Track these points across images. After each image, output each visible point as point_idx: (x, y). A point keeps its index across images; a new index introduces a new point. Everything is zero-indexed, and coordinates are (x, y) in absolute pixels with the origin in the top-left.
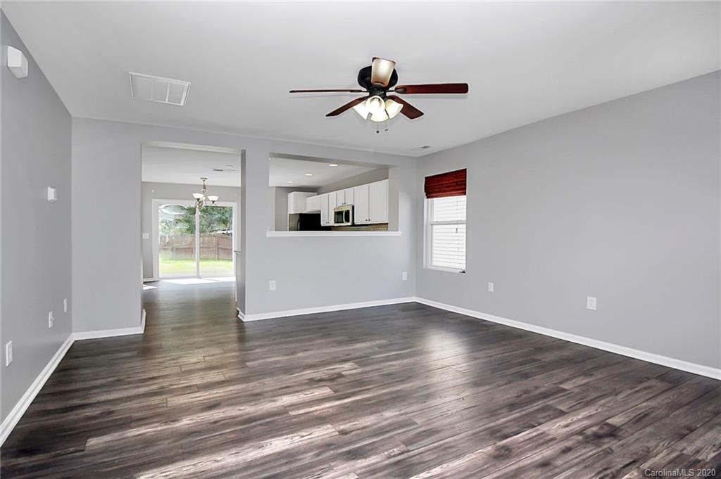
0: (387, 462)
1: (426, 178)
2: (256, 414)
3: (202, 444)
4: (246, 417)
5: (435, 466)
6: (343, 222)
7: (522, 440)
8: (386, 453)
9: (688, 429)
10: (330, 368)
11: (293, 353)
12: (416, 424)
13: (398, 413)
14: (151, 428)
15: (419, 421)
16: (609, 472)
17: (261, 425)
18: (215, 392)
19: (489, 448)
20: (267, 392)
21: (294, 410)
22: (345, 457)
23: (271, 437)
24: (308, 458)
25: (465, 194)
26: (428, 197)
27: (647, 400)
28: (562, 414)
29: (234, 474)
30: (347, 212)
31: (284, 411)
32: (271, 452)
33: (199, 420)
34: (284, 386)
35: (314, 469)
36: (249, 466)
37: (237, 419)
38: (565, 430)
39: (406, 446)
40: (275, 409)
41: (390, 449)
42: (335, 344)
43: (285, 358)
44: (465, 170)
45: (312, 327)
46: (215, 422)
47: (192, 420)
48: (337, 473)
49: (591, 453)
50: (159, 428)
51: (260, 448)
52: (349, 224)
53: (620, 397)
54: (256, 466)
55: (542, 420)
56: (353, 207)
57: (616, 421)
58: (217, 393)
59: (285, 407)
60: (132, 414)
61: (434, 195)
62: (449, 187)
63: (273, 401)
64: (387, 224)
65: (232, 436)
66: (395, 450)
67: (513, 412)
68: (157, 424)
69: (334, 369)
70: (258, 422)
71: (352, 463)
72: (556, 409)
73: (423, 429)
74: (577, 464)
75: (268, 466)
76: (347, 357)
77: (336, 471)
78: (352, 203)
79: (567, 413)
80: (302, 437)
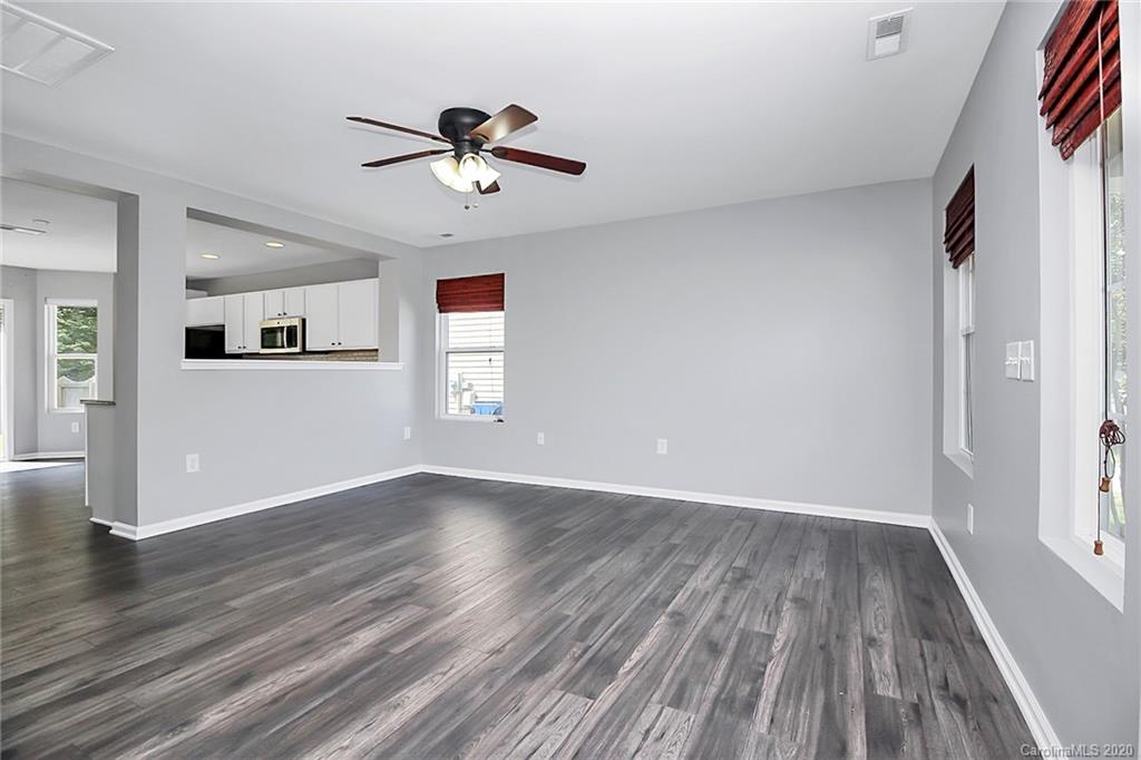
0: (579, 665)
1: (439, 281)
2: (336, 669)
3: (289, 737)
4: (324, 677)
5: (630, 652)
6: (283, 347)
7: (682, 601)
8: (568, 657)
9: (792, 557)
10: (389, 579)
11: (302, 572)
12: (568, 616)
13: (537, 611)
14: (150, 748)
15: (571, 612)
16: (769, 608)
17: (362, 679)
18: (218, 659)
19: (663, 618)
20: (320, 634)
21: (393, 645)
22: (526, 676)
23: (399, 689)
24: (480, 695)
25: (502, 309)
26: (440, 312)
27: (747, 539)
28: (694, 568)
29: (395, 753)
30: (291, 331)
31: (379, 650)
32: (420, 707)
33: (237, 706)
34: (342, 619)
35: (503, 704)
36: (405, 734)
37: (312, 684)
38: (709, 582)
39: (582, 641)
40: (361, 654)
41: (568, 652)
42: (362, 547)
43: (296, 581)
44: (503, 275)
45: (293, 528)
46: (275, 701)
47: (223, 711)
48: (535, 696)
49: (744, 598)
50: (168, 744)
51: (395, 708)
52: (297, 350)
53: (725, 540)
54: (416, 731)
55: (684, 578)
56: (304, 321)
57: (739, 563)
58: (223, 661)
59: (377, 646)
60: (73, 741)
61: (453, 307)
62: (476, 297)
63: (346, 644)
64: (377, 350)
65: (331, 708)
66: (574, 650)
67: (652, 577)
68: (155, 739)
69: (396, 579)
70: (356, 677)
71: (540, 680)
72: (686, 566)
73: (582, 619)
74: (743, 608)
75: (435, 723)
76: (397, 561)
77: (531, 696)
78: (301, 314)
79: (698, 566)
80: (445, 674)
